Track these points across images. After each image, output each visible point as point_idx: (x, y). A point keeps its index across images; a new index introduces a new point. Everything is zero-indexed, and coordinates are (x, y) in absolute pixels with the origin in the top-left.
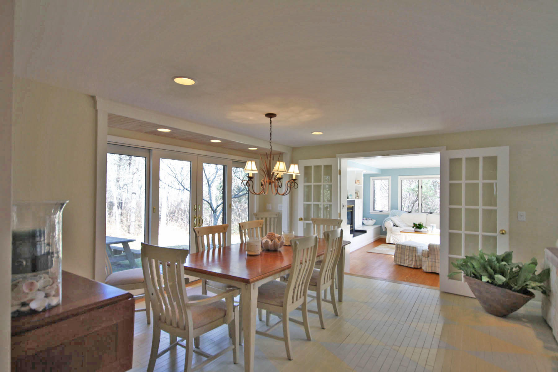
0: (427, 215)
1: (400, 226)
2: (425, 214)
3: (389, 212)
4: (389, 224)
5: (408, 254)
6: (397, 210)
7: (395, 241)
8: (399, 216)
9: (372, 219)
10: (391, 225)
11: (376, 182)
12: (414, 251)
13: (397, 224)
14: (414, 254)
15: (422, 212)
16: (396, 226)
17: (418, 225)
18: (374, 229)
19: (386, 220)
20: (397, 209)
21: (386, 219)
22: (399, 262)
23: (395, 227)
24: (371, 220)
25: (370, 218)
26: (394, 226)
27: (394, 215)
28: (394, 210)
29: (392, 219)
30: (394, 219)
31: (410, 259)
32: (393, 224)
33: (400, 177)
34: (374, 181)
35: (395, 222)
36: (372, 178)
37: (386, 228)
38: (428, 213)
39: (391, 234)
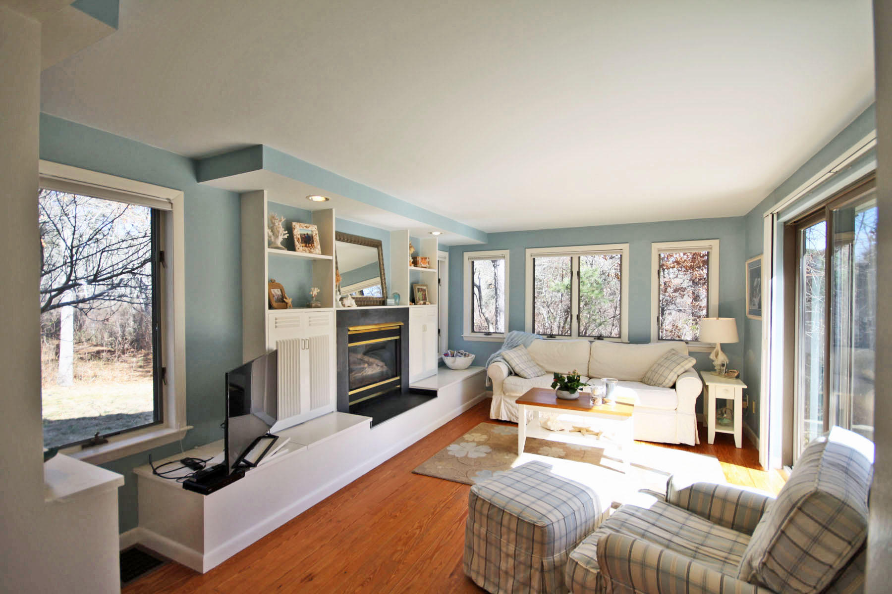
0: (591, 342)
1: (525, 375)
2: (585, 342)
3: (505, 336)
4: (498, 370)
5: (512, 548)
6: (523, 332)
7: (512, 413)
8: (526, 347)
9: (467, 353)
10: (501, 372)
11: (477, 263)
12: (537, 547)
13: (517, 370)
14: (536, 557)
15: (579, 336)
16: (516, 375)
17: (566, 380)
18: (466, 380)
19: (492, 359)
20: (522, 329)
21: (493, 355)
22: (478, 573)
23: (513, 379)
24: (465, 355)
25: (462, 351)
26: (510, 373)
27: (513, 346)
28: (515, 333)
29: (507, 357)
30: (510, 354)
31: (522, 576)
32: (509, 368)
33: (529, 252)
34: (473, 263)
35: (513, 365)
36: (467, 255)
37: (490, 379)
38: (592, 339)
39: (503, 396)
